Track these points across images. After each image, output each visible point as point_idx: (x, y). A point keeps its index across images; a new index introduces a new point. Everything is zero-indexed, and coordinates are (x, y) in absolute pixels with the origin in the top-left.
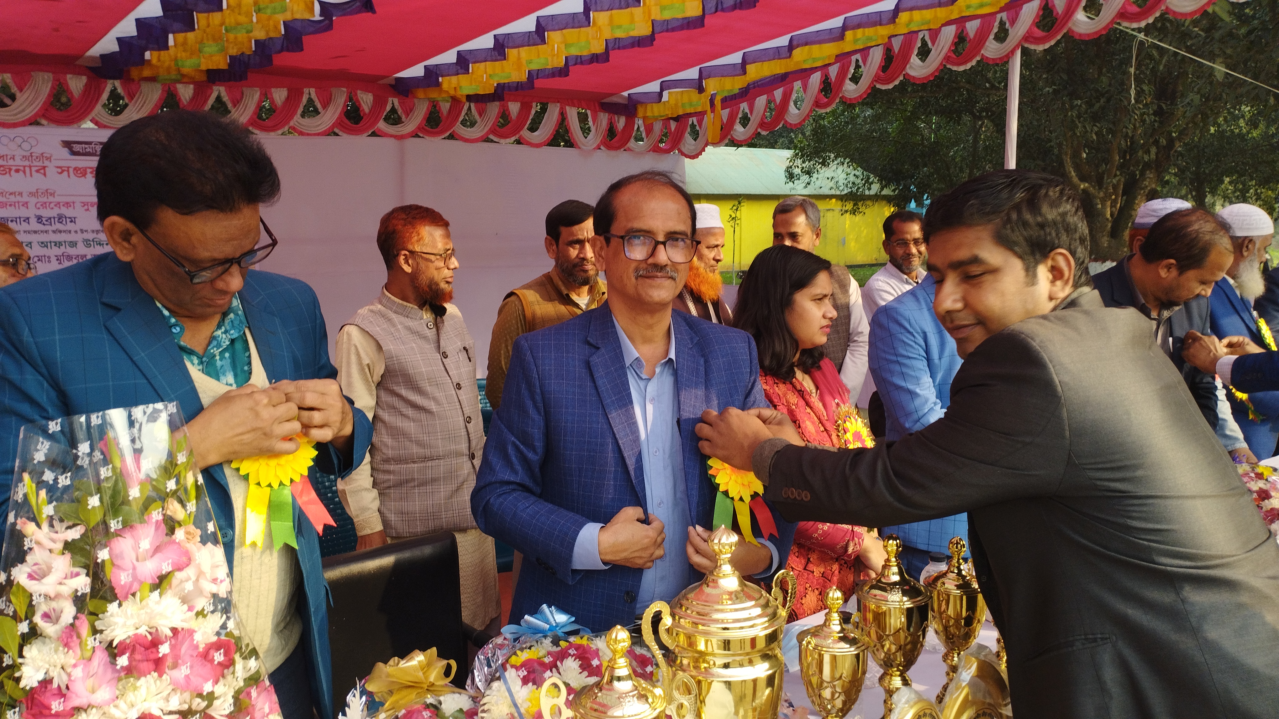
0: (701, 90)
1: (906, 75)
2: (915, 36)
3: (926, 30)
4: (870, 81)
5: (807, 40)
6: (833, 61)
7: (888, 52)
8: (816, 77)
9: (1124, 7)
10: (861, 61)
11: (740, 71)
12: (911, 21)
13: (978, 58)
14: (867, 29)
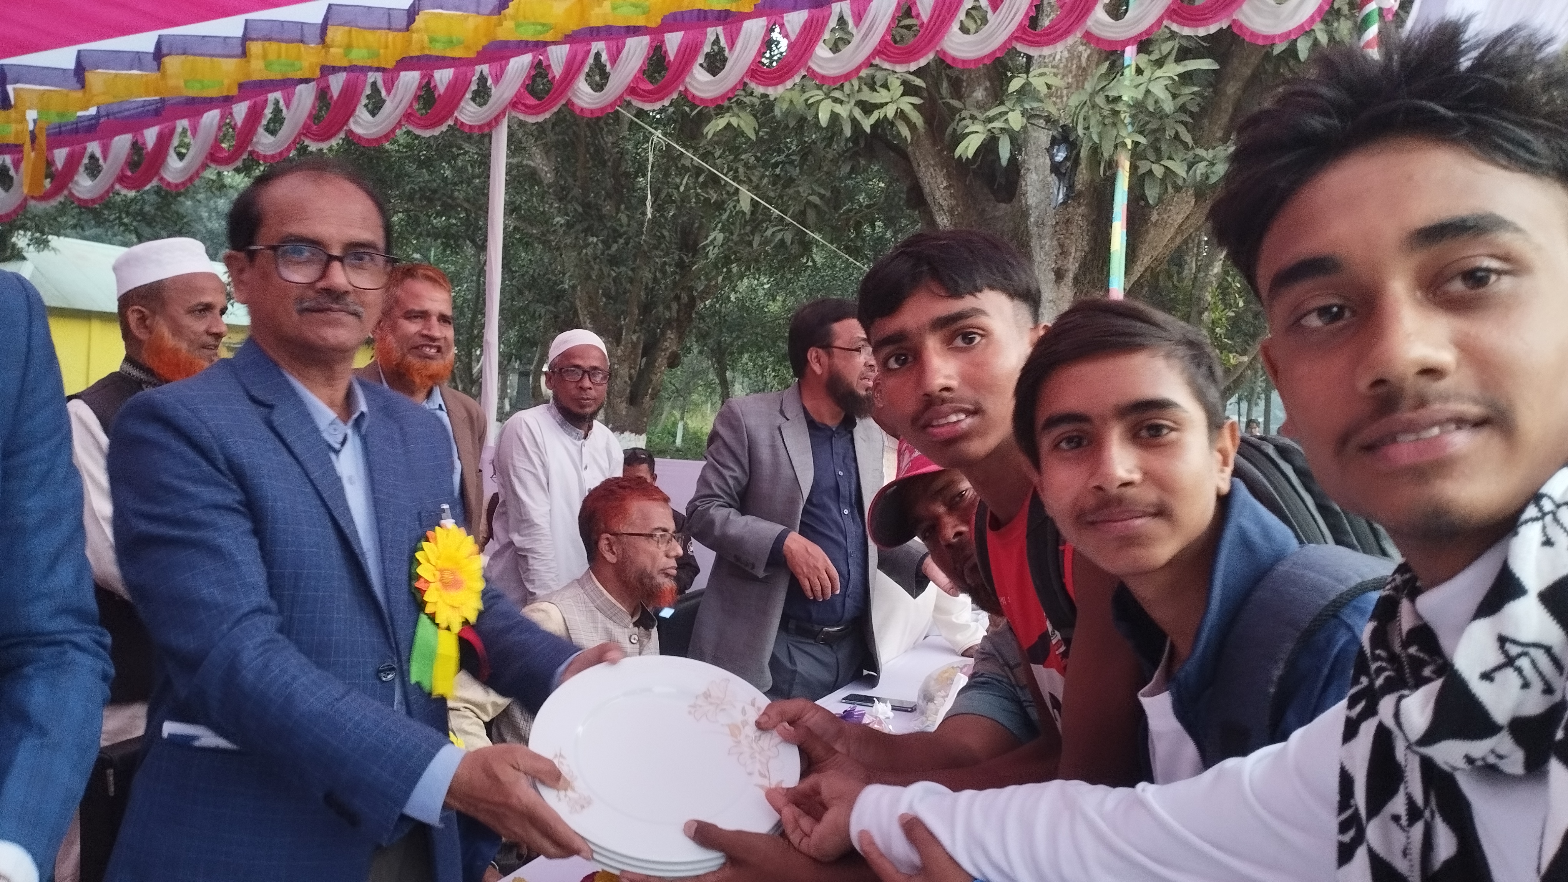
0: (5, 103)
1: (350, 132)
2: (362, 78)
3: (378, 69)
4: (296, 133)
5: (185, 47)
6: (234, 92)
7: (323, 93)
8: (211, 117)
9: (636, 79)
10: (282, 103)
11: (73, 81)
12: (349, 47)
13: (451, 122)
14: (284, 45)
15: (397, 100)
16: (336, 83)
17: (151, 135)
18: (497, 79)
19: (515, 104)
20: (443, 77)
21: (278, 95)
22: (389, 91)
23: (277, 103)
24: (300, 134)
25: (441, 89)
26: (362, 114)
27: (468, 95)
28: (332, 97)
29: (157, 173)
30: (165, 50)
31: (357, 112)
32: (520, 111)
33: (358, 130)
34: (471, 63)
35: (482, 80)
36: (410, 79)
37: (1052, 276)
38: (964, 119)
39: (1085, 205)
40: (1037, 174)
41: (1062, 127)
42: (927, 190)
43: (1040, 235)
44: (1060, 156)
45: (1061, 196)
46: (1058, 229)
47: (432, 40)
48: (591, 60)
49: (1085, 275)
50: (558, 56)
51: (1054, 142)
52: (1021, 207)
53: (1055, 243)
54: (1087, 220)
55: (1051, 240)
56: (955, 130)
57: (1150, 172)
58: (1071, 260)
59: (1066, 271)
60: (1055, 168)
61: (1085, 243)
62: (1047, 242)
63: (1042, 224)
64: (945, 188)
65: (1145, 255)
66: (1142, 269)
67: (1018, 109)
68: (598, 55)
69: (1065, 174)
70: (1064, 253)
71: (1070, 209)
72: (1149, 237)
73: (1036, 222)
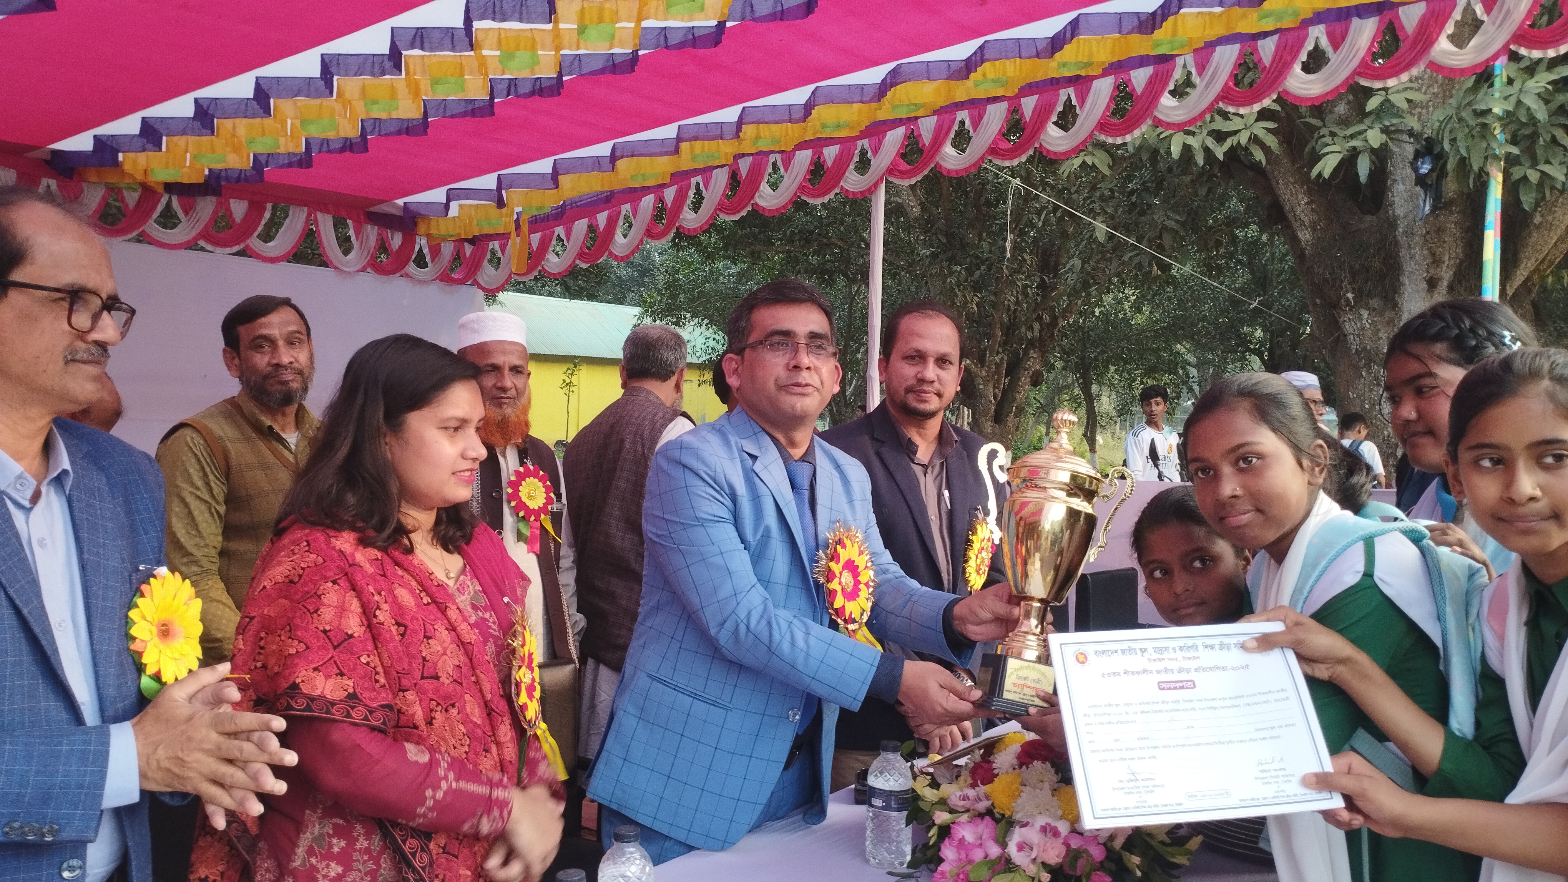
0: (501, 204)
1: (755, 205)
2: (765, 158)
3: (778, 152)
4: (714, 208)
5: (634, 152)
6: (668, 181)
7: (734, 176)
8: (648, 201)
9: (995, 141)
10: (702, 185)
11: (550, 183)
12: (758, 138)
13: (837, 191)
14: (706, 142)
15: (793, 177)
16: (744, 166)
17: (602, 218)
18: (875, 152)
19: (892, 170)
20: (830, 153)
21: (699, 179)
22: (786, 170)
23: (698, 184)
24: (715, 211)
25: (829, 163)
26: (765, 188)
27: (852, 166)
28: (741, 177)
29: (607, 249)
30: (618, 153)
31: (761, 187)
32: (895, 176)
33: (762, 203)
34: (854, 139)
35: (863, 153)
36: (804, 157)
37: (1424, 285)
38: (1324, 136)
39: (1458, 213)
40: (1404, 184)
41: (1426, 140)
42: (1287, 207)
43: (1409, 245)
44: (1425, 169)
45: (1428, 208)
46: (1428, 237)
47: (824, 126)
48: (956, 127)
49: (1460, 282)
50: (927, 127)
51: (1418, 155)
52: (1388, 218)
53: (1426, 252)
54: (1461, 228)
55: (1422, 249)
56: (1314, 148)
57: (1525, 178)
58: (1444, 268)
59: (1440, 279)
60: (1421, 181)
61: (1459, 250)
62: (1417, 251)
63: (1412, 234)
64: (1307, 203)
65: (1529, 258)
66: (1526, 273)
67: (1377, 127)
68: (962, 123)
69: (1431, 185)
70: (1436, 261)
71: (1442, 218)
72: (1532, 241)
73: (1405, 232)
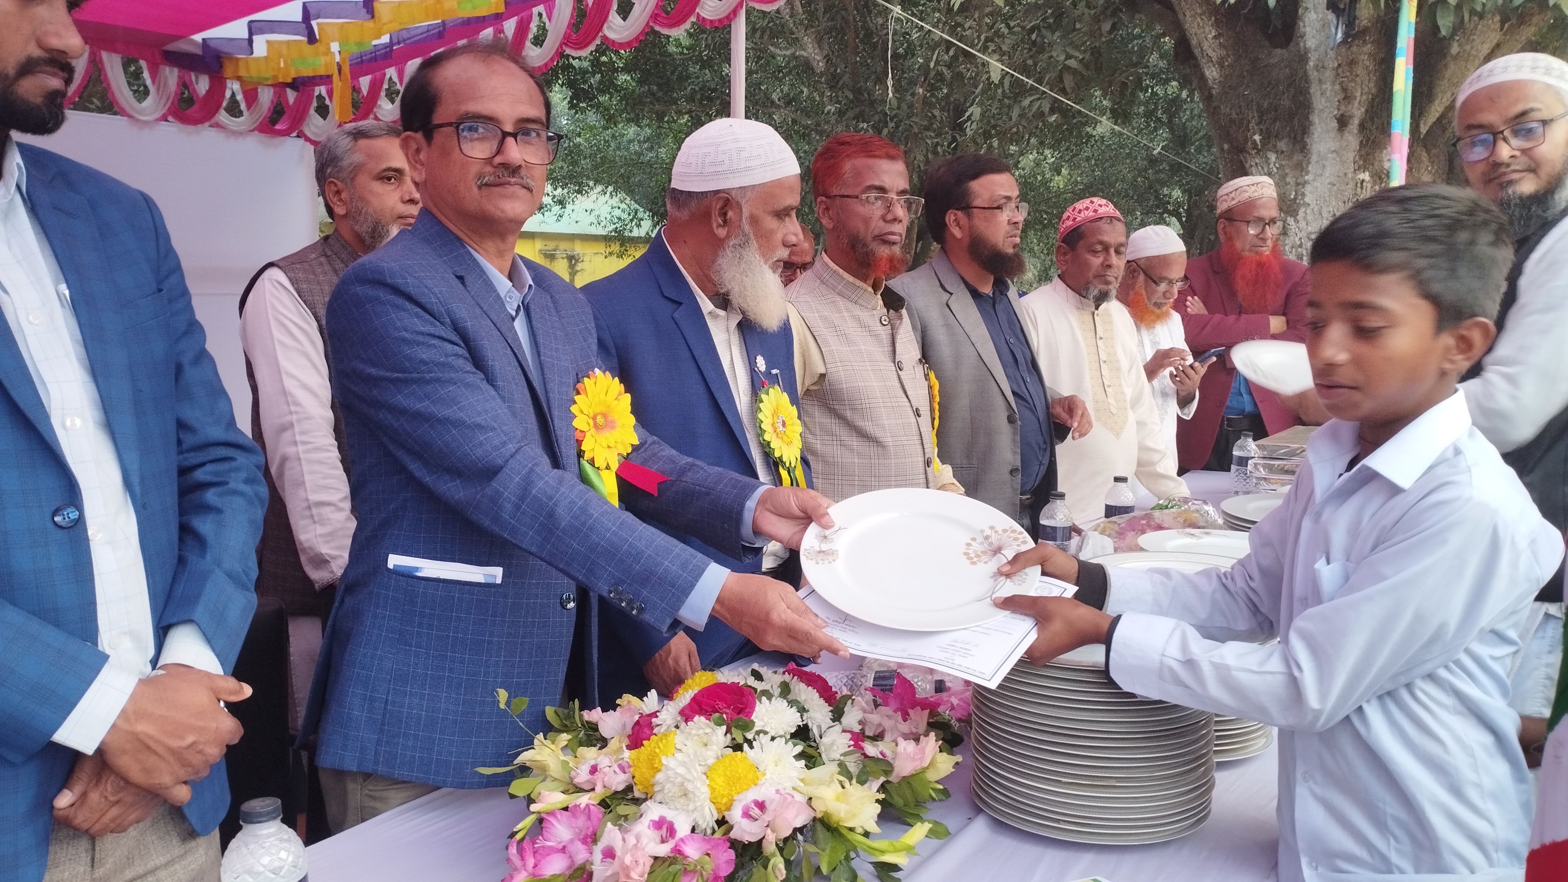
0: (312, 38)
1: (605, 38)
4: (557, 45)
7: (579, 4)
10: (544, 16)
11: (366, 13)
15: (644, 4)
21: (540, 8)
23: (540, 16)
24: (561, 46)
26: (614, 18)
28: (587, 5)
31: (610, 17)
32: (756, 1)
33: (612, 35)
39: (1372, 43)
40: (1316, 12)
42: (1194, 42)
43: (1320, 80)
45: (1340, 35)
46: (1340, 71)
49: (1372, 120)
52: (1299, 51)
53: (1337, 87)
54: (1375, 60)
55: (1333, 84)
58: (1356, 104)
59: (1351, 117)
60: (1332, 4)
61: (1372, 85)
62: (1328, 86)
63: (1323, 67)
64: (1215, 37)
65: (1444, 92)
66: (1441, 110)
69: (1344, 10)
70: (1347, 97)
71: (1354, 49)
72: (1448, 74)
73: (1316, 67)
